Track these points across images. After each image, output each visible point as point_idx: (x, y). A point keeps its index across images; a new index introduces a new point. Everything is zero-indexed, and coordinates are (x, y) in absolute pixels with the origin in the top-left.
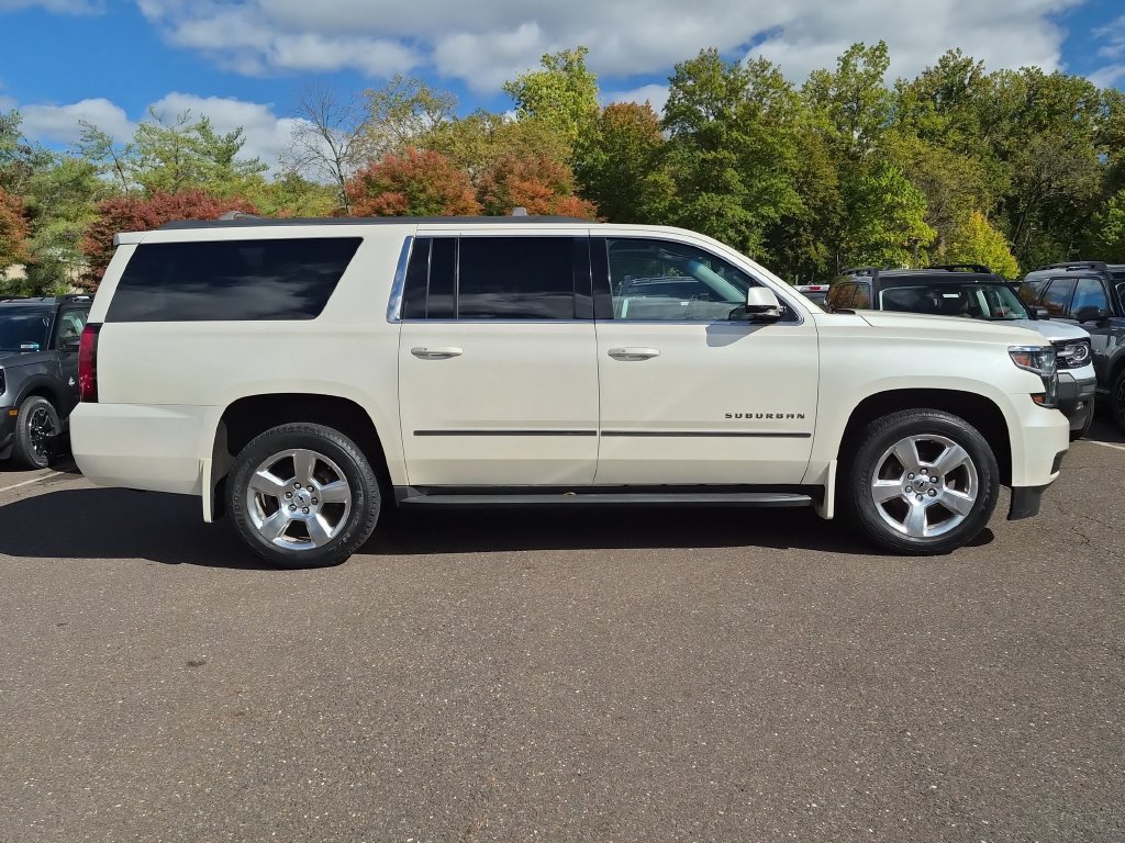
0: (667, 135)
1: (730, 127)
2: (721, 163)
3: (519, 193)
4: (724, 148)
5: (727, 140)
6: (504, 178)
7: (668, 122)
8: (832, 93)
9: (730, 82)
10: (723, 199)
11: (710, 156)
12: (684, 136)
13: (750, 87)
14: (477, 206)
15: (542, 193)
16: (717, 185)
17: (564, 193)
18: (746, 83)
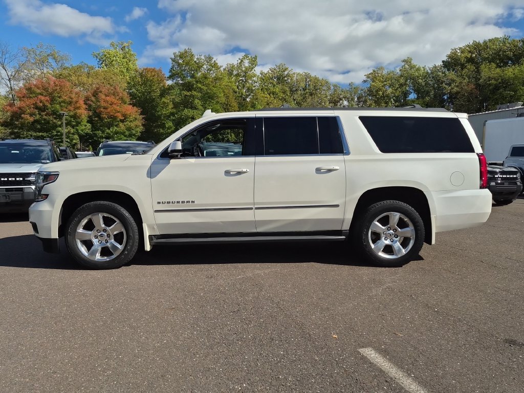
0: (170, 82)
1: (197, 82)
2: (193, 96)
3: (104, 101)
4: (195, 91)
5: (196, 87)
6: (97, 94)
7: (171, 77)
8: (235, 73)
9: (197, 64)
10: (193, 112)
11: (188, 94)
12: (177, 84)
13: (205, 67)
14: (84, 106)
15: (115, 102)
16: (191, 106)
17: (125, 103)
18: (203, 65)
